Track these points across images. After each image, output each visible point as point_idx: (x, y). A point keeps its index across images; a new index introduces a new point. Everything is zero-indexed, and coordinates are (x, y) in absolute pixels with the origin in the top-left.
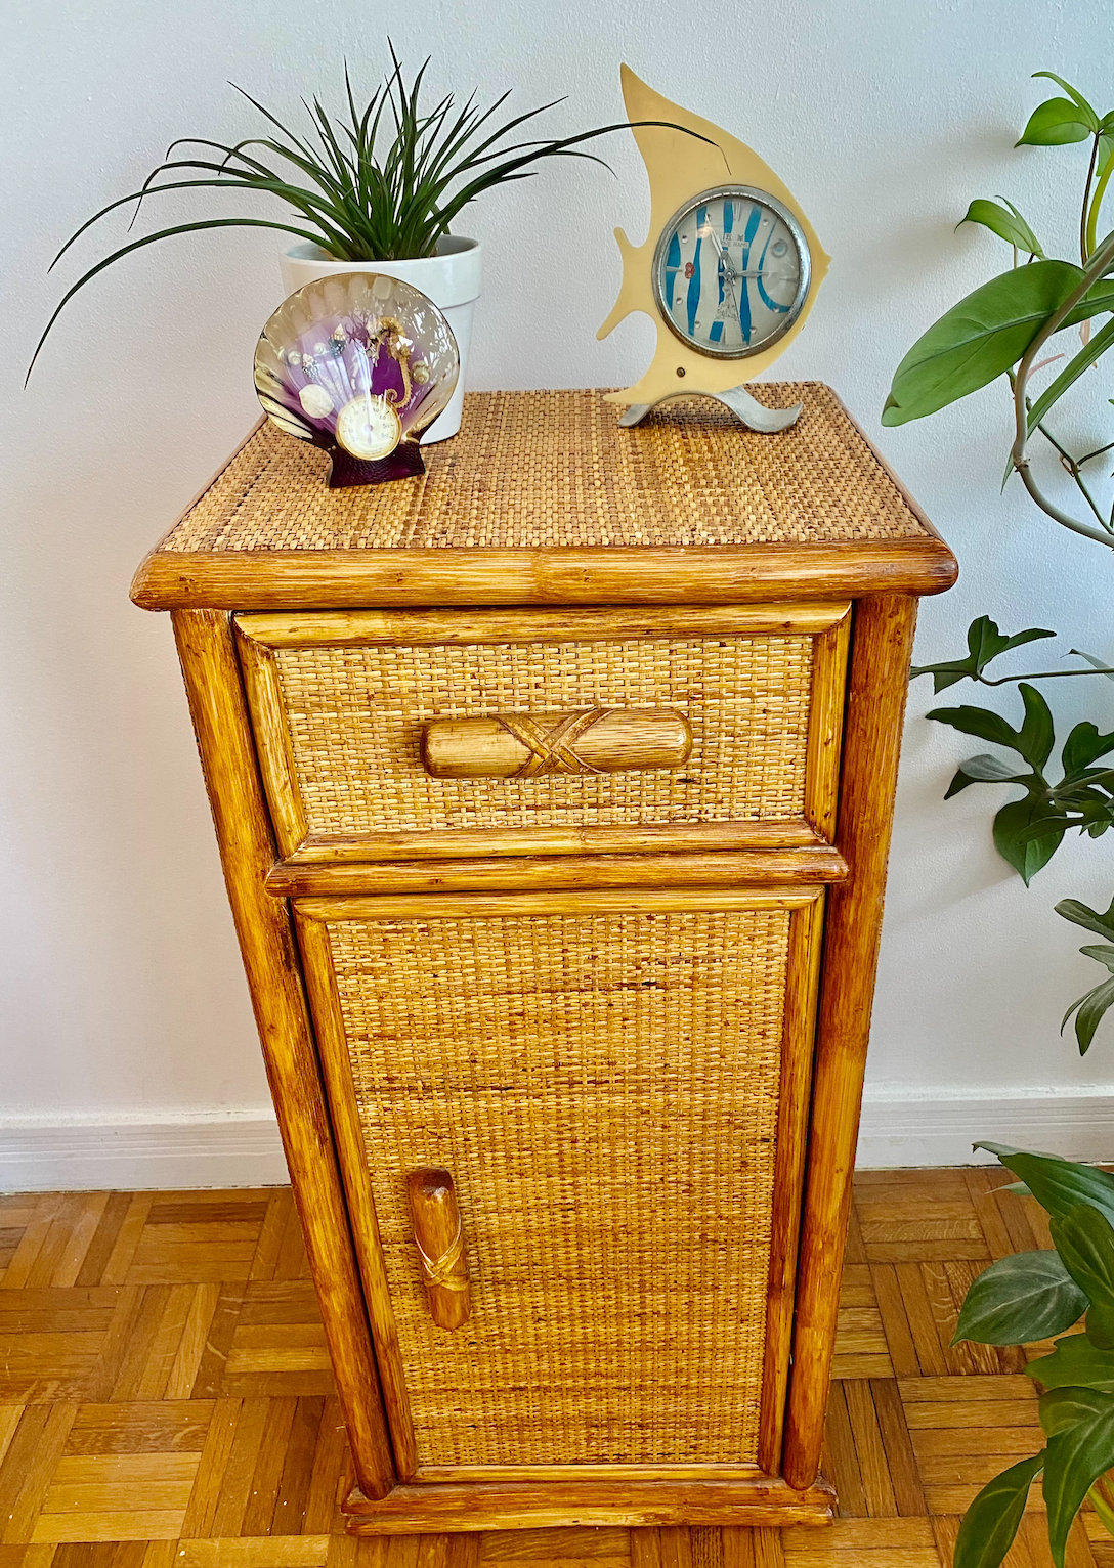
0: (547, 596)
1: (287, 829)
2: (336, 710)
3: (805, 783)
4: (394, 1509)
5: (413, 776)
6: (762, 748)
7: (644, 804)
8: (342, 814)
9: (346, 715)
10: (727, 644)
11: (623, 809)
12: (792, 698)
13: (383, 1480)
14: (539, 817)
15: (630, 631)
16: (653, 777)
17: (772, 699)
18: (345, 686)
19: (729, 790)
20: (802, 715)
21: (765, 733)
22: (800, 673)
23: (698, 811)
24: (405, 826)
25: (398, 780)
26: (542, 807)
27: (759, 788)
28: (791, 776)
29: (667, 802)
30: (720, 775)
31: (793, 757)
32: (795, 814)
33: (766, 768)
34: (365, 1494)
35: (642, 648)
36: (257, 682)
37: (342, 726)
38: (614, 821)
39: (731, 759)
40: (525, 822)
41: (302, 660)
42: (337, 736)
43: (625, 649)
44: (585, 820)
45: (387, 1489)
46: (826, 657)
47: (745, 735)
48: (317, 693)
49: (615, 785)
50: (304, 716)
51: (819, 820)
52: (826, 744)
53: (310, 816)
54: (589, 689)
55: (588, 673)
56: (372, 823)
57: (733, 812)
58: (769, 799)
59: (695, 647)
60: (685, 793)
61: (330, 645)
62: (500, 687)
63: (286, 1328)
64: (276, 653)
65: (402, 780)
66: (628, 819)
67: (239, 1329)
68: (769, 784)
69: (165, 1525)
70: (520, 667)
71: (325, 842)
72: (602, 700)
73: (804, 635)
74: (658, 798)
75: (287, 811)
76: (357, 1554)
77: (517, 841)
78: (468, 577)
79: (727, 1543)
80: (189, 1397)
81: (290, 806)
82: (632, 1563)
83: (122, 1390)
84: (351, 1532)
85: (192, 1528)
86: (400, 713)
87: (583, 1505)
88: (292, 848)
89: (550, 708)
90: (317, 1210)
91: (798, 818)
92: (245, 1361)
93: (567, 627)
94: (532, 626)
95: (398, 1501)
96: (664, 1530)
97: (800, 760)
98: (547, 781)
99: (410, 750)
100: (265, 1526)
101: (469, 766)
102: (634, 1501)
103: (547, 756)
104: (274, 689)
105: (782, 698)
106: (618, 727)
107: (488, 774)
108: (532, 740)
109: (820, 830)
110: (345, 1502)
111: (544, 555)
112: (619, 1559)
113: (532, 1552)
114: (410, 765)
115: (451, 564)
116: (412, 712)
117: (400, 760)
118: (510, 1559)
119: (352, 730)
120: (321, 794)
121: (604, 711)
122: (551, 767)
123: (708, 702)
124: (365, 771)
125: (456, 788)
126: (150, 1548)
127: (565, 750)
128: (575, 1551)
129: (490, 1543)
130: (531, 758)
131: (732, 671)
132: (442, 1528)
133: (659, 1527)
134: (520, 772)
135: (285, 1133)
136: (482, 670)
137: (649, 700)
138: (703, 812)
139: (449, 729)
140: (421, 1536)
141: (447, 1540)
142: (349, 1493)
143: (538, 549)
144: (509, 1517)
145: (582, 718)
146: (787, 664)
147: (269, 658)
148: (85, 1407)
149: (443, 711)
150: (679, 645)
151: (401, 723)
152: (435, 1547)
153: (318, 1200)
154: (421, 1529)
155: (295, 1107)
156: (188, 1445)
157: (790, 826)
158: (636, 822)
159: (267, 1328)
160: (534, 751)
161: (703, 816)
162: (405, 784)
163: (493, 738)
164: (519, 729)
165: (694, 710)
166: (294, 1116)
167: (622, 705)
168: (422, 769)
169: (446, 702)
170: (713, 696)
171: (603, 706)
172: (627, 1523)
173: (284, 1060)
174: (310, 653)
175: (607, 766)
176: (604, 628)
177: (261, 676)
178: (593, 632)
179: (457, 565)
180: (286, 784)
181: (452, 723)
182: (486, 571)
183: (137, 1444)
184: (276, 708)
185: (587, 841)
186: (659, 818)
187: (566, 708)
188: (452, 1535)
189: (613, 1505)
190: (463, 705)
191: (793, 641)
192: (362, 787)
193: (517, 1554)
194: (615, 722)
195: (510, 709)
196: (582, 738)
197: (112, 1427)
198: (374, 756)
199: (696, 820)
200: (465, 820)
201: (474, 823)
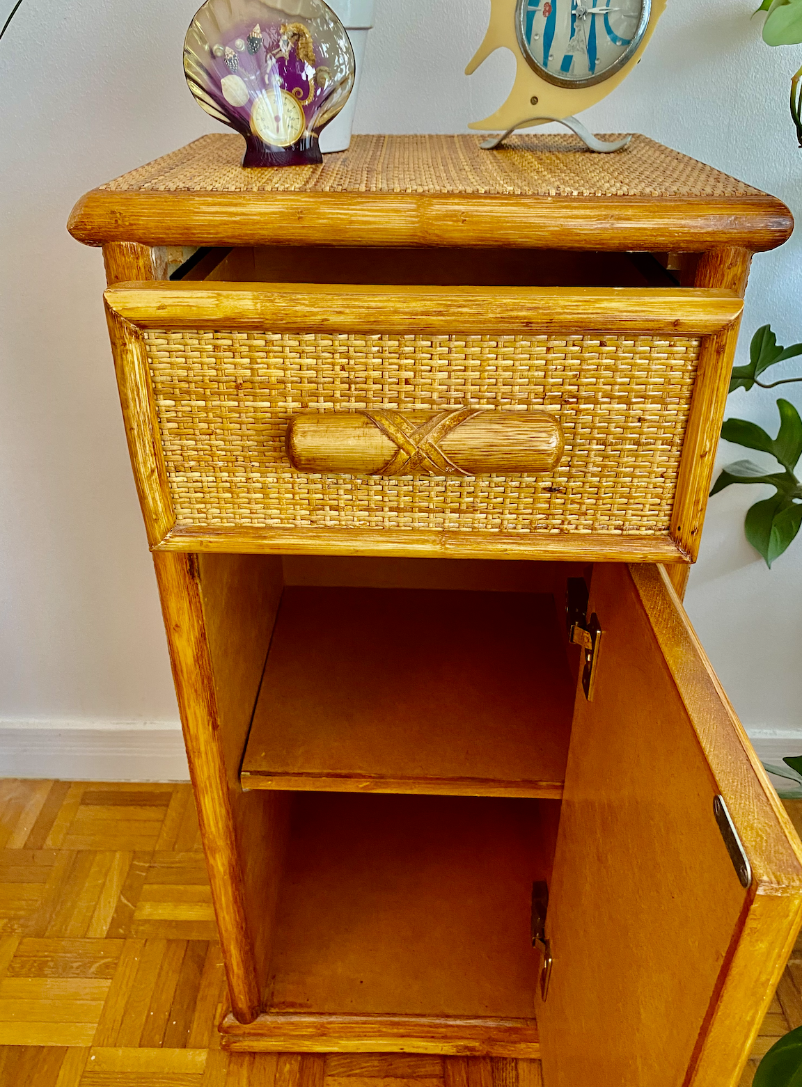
0: (428, 236)
1: (154, 517)
2: (205, 398)
3: (673, 498)
4: (260, 1031)
5: (279, 471)
6: (633, 459)
7: (507, 512)
8: (208, 506)
9: (214, 403)
10: (608, 343)
11: (484, 515)
12: (670, 407)
13: (251, 1008)
14: (402, 520)
15: (509, 323)
16: (517, 484)
17: (649, 406)
18: (213, 372)
19: (594, 501)
20: (679, 425)
21: (637, 443)
22: (681, 378)
23: (560, 521)
24: (269, 521)
25: (263, 475)
26: (404, 510)
27: (625, 501)
28: (660, 490)
29: (530, 511)
30: (587, 485)
31: (664, 470)
32: (660, 530)
33: (635, 480)
34: (237, 1019)
35: (518, 344)
36: (125, 362)
37: (211, 415)
38: (475, 528)
39: (600, 469)
40: (387, 523)
41: (171, 342)
42: (205, 426)
43: (501, 344)
44: (446, 525)
45: (254, 1016)
46: (713, 361)
47: (616, 444)
48: (186, 379)
49: (479, 489)
50: (172, 403)
51: (685, 537)
52: (702, 456)
53: (178, 506)
54: (460, 387)
55: (460, 370)
56: (237, 517)
57: (596, 524)
58: (635, 512)
59: (574, 345)
60: (549, 503)
61: (198, 326)
62: (370, 381)
63: (181, 887)
64: (146, 334)
65: (268, 475)
66: (489, 526)
67: (146, 887)
68: (636, 498)
69: (81, 1035)
70: (391, 361)
71: (191, 532)
72: (472, 400)
73: (690, 336)
74: (522, 506)
75: (154, 499)
76: (229, 1065)
77: (378, 542)
78: (359, 216)
79: (520, 1071)
80: (105, 936)
81: (157, 494)
82: (445, 1083)
83: (54, 929)
84: (225, 1048)
85: (102, 1039)
86: (268, 404)
87: (408, 1036)
88: (159, 537)
89: (419, 406)
90: (208, 785)
91: (662, 535)
92: (148, 911)
93: (443, 315)
94: (405, 313)
95: (263, 1026)
96: (470, 1059)
97: (672, 474)
98: (411, 483)
99: (277, 444)
100: (158, 1039)
101: (334, 459)
102: (449, 1034)
103: (413, 453)
104: (143, 372)
105: (659, 406)
106: (488, 426)
107: (352, 470)
108: (399, 435)
109: (685, 547)
110: (221, 1023)
111: (427, 199)
112: (434, 1080)
113: (366, 1071)
114: (276, 460)
115: (346, 205)
116: (280, 404)
117: (266, 454)
118: (349, 1076)
119: (220, 420)
120: (189, 485)
121: (473, 411)
122: (418, 467)
123: (582, 406)
124: (232, 463)
125: (320, 486)
126: (68, 1051)
127: (432, 446)
128: (399, 1072)
129: (333, 1062)
130: (396, 454)
131: (611, 374)
132: (296, 1049)
133: (467, 1057)
134: (384, 469)
135: (184, 718)
136: (352, 362)
137: (521, 402)
138: (566, 523)
139: (316, 421)
140: (280, 1054)
141: (299, 1058)
142: (224, 1018)
143: (422, 195)
144: (349, 1042)
145: (452, 415)
146: (669, 369)
147: (137, 338)
148: (25, 940)
149: (310, 404)
150: (556, 343)
151: (269, 415)
152: (291, 1064)
153: (209, 777)
154: (280, 1048)
155: (193, 696)
156: (103, 973)
157: (654, 542)
158: (497, 530)
159: (168, 887)
160: (400, 447)
161: (565, 526)
162: (271, 479)
163: (359, 432)
164: (386, 423)
165: (566, 415)
166: (192, 704)
167: (492, 407)
168: (288, 465)
169: (315, 395)
170: (588, 400)
171: (473, 406)
172: (443, 1053)
173: (185, 655)
174: (180, 336)
175: (473, 468)
176: (481, 318)
177: (129, 356)
178: (468, 322)
179: (351, 205)
180: (153, 471)
181: (318, 415)
182: (376, 211)
183: (63, 970)
184: (143, 392)
185: (447, 546)
186: (520, 526)
187: (435, 406)
188: (304, 1055)
189: (433, 1037)
190: (331, 398)
191: (678, 343)
192: (228, 479)
193: (354, 1072)
194: (485, 421)
195: (378, 405)
196: (451, 436)
197: (46, 956)
198: (240, 448)
199: (556, 531)
200: (328, 518)
201: (337, 522)
